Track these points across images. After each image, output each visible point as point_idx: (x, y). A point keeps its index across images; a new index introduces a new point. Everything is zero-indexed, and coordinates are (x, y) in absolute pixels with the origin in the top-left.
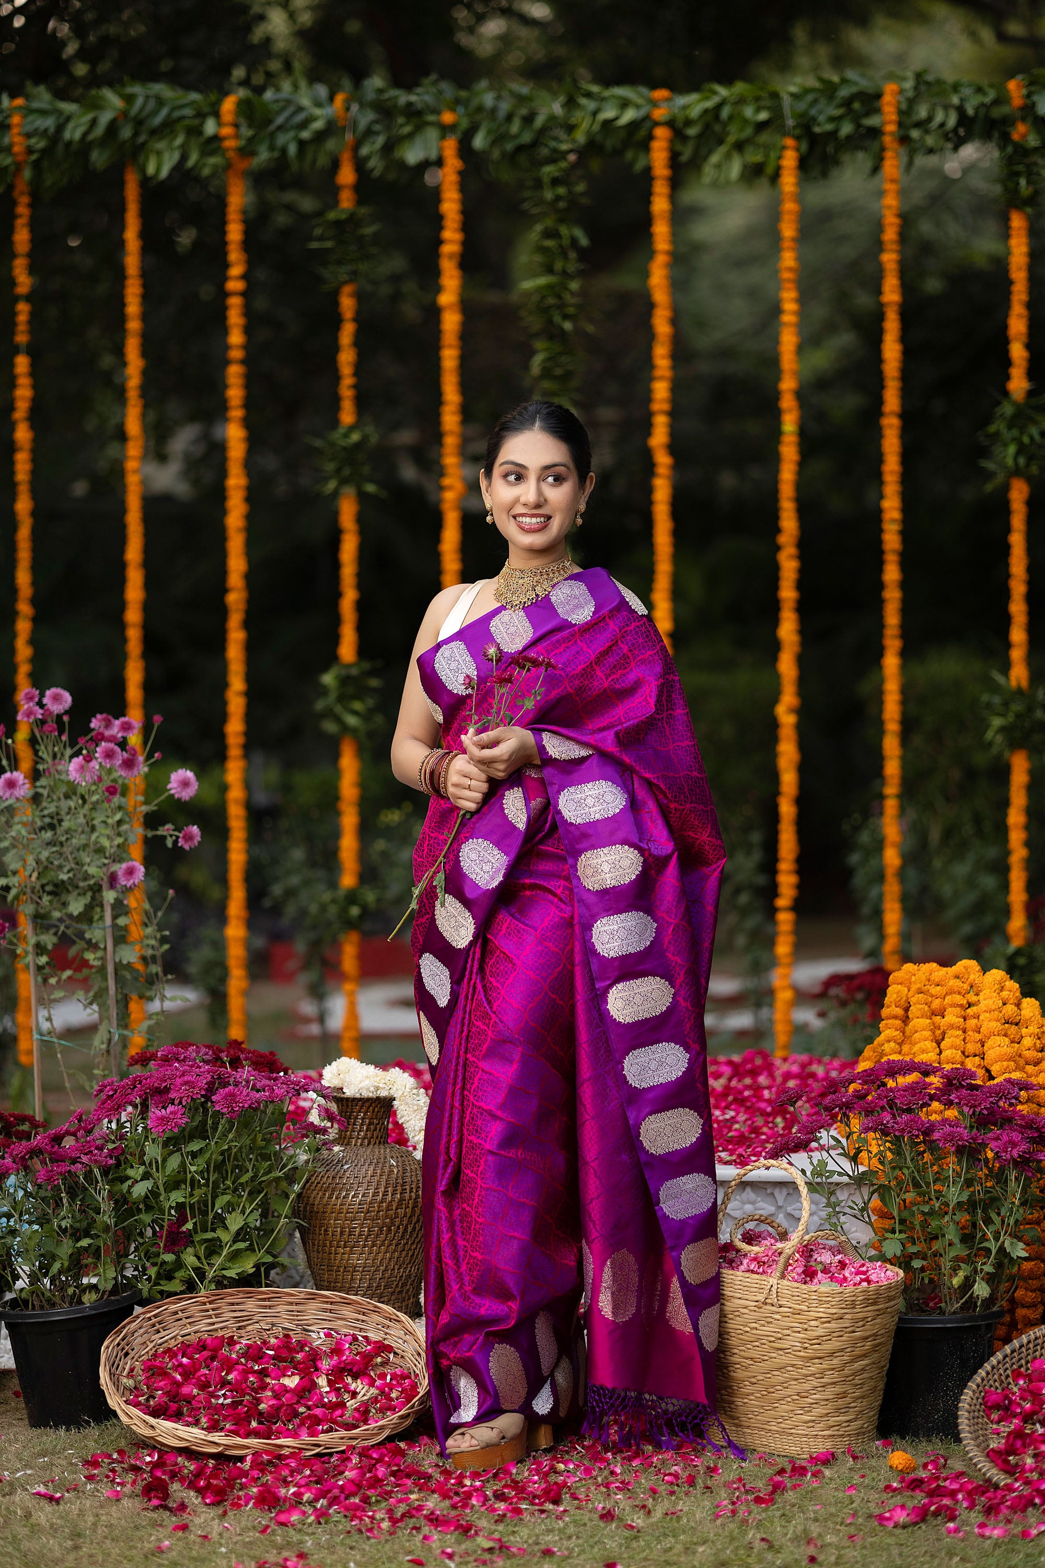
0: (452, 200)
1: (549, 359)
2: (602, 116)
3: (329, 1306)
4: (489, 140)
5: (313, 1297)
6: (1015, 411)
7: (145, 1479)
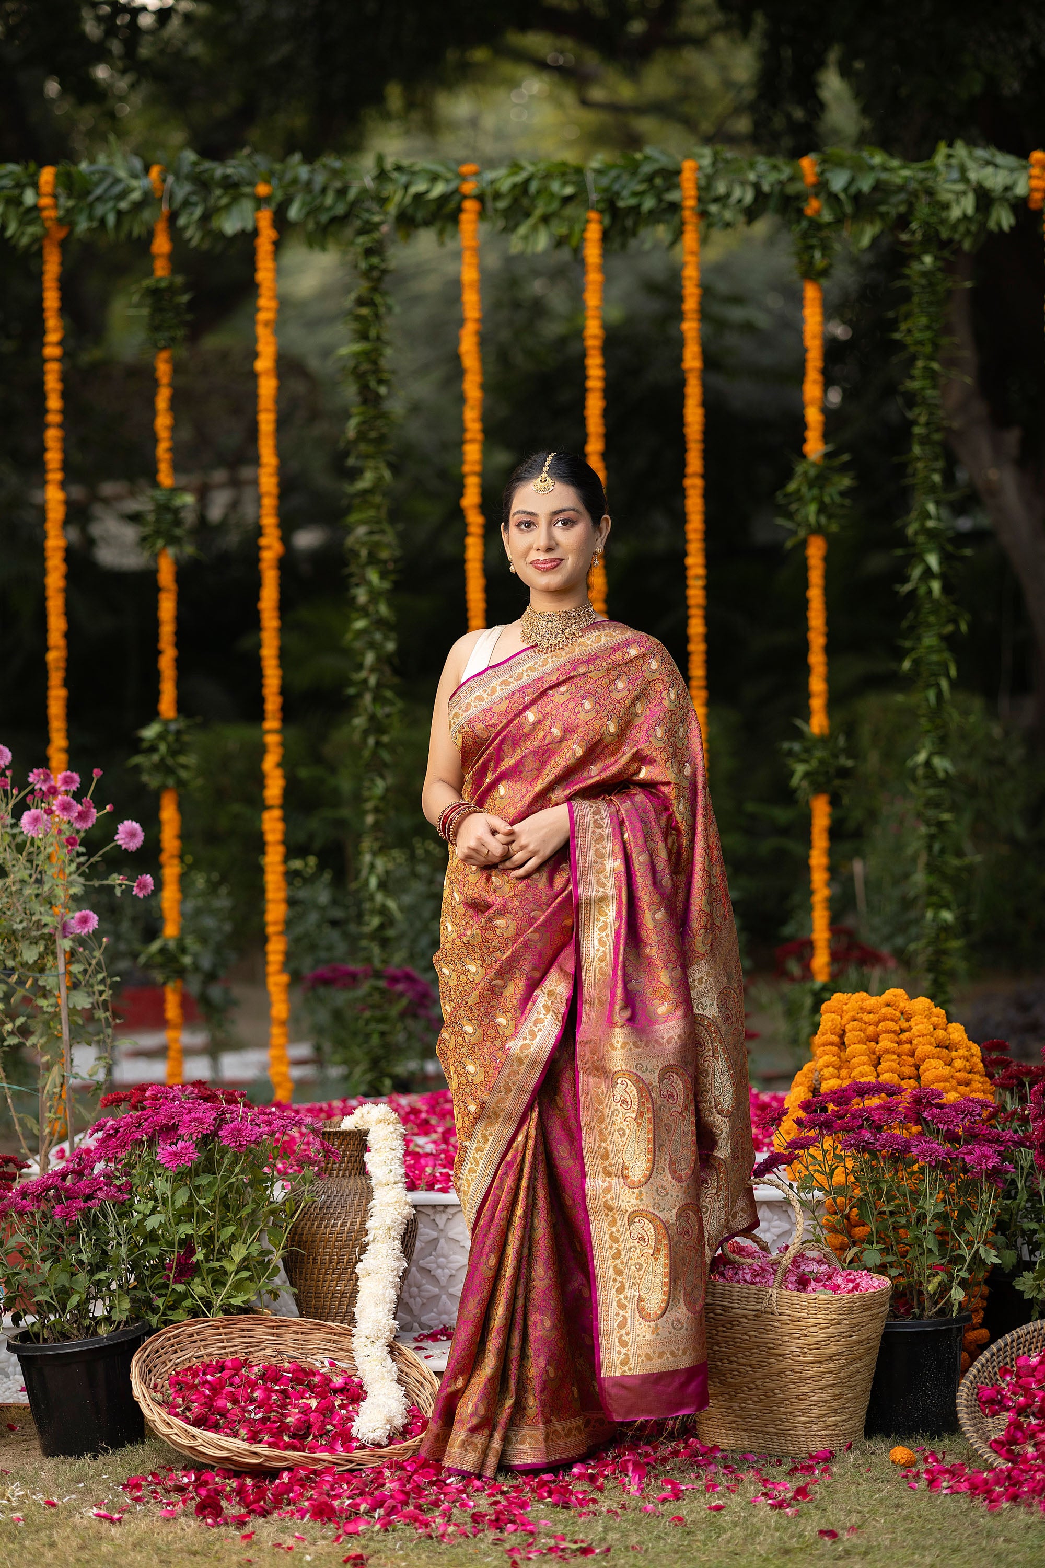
0: (267, 270)
1: (364, 423)
2: (414, 190)
3: (332, 1337)
4: (304, 211)
5: (318, 1327)
6: (813, 472)
7: (193, 1498)
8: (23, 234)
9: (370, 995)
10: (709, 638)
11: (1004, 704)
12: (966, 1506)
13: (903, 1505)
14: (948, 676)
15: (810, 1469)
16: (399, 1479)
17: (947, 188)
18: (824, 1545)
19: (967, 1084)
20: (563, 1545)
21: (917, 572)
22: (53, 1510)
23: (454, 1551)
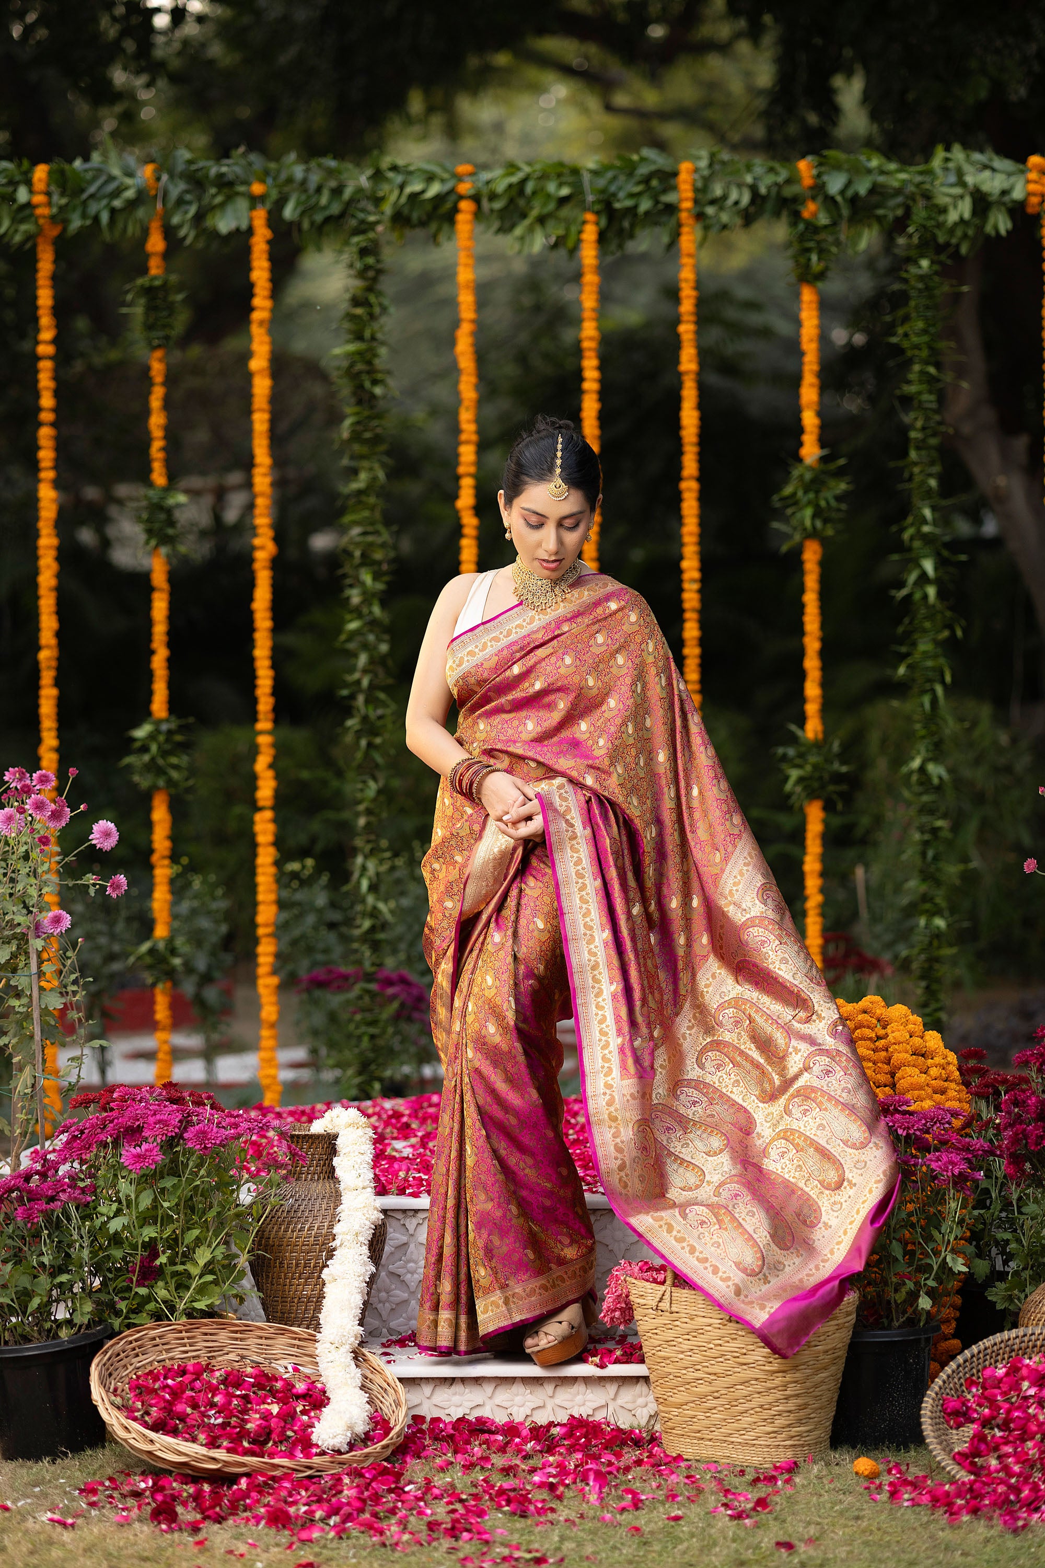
0: (262, 269)
1: (358, 423)
2: (408, 190)
3: (297, 1342)
4: (298, 211)
5: (282, 1332)
6: (808, 476)
7: (149, 1504)
8: (16, 231)
9: (360, 998)
10: (703, 642)
11: (1015, 711)
12: (925, 1519)
13: (864, 1517)
14: (943, 682)
15: (772, 1479)
16: (358, 1486)
17: (944, 192)
18: (780, 1557)
19: (943, 1092)
20: (517, 1554)
21: (912, 577)
22: (7, 1514)
23: (407, 1559)
